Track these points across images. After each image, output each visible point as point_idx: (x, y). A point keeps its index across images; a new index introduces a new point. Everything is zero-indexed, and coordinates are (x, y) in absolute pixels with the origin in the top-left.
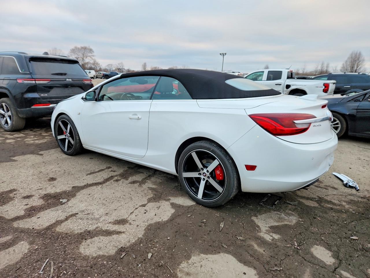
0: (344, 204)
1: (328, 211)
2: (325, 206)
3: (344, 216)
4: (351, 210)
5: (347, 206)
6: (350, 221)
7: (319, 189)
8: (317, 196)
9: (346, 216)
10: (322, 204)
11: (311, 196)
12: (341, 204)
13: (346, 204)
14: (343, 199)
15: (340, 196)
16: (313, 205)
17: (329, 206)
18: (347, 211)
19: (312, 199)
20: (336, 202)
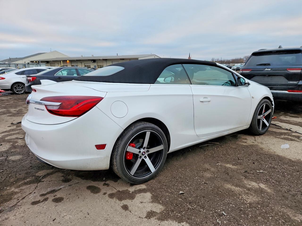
0: (17, 190)
1: (26, 175)
2: (31, 177)
3: (12, 180)
4: (8, 188)
5: (13, 189)
6: (7, 179)
7: (49, 190)
8: (44, 181)
9: (10, 181)
10: (33, 177)
11: (48, 178)
12: (19, 187)
13: (15, 191)
14: (19, 195)
15: (24, 196)
16: (40, 172)
17: (28, 180)
18: (12, 184)
19: (45, 176)
20: (24, 187)
